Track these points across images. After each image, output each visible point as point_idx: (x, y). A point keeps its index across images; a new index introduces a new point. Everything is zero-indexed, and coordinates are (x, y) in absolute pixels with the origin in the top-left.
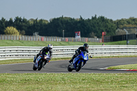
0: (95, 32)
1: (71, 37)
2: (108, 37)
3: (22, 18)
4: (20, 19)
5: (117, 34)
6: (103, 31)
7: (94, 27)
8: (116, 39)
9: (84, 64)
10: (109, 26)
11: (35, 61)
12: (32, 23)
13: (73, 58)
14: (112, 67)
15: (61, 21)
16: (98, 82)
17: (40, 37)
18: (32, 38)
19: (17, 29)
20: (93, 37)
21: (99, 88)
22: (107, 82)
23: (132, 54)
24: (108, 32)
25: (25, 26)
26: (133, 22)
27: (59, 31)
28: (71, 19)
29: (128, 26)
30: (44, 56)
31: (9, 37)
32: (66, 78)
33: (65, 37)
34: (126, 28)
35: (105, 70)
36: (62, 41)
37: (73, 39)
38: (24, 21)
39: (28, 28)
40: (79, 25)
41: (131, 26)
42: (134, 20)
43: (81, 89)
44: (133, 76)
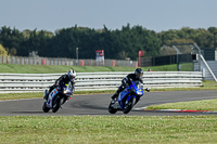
0: (128, 50)
1: (90, 58)
2: (148, 59)
4: (9, 30)
5: (162, 54)
6: (140, 49)
7: (126, 43)
8: (161, 61)
10: (150, 42)
12: (27, 36)
13: (118, 92)
14: (154, 106)
15: (74, 34)
16: (131, 130)
17: (39, 59)
18: (27, 60)
19: (4, 46)
20: (124, 59)
21: (133, 139)
22: (146, 130)
23: (186, 86)
24: (148, 50)
25: (17, 42)
26: (188, 36)
27: (70, 49)
28: (89, 30)
29: (179, 41)
32: (81, 124)
33: (80, 58)
34: (176, 44)
35: (143, 111)
36: (75, 64)
37: (92, 61)
38: (15, 33)
39: (21, 45)
40: (102, 39)
41: (184, 41)
42: (189, 31)
43: (105, 141)
44: (188, 120)
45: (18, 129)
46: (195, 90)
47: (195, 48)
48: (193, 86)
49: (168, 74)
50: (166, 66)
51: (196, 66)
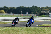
0: (33, 12)
1: (24, 14)
2: (38, 14)
3: (6, 7)
4: (5, 7)
6: (36, 12)
7: (33, 10)
8: (41, 14)
9: (32, 24)
10: (39, 10)
11: (12, 23)
13: (28, 22)
14: (40, 25)
15: (21, 8)
16: (34, 31)
17: (13, 14)
18: (10, 14)
19: (4, 11)
20: (32, 14)
21: (35, 33)
22: (38, 31)
23: (47, 20)
24: (38, 12)
25: (7, 10)
27: (20, 11)
30: (16, 21)
31: (1, 14)
32: (22, 29)
33: (22, 14)
34: (45, 10)
35: (37, 26)
36: (21, 15)
37: (25, 14)
38: (7, 8)
39: (8, 11)
40: (27, 9)
41: (47, 10)
42: (48, 7)
43: (28, 33)
44: (47, 28)
45: (8, 30)
46: (49, 21)
47: (49, 11)
48: (49, 20)
49: (43, 17)
50: (42, 16)
51: (49, 15)
